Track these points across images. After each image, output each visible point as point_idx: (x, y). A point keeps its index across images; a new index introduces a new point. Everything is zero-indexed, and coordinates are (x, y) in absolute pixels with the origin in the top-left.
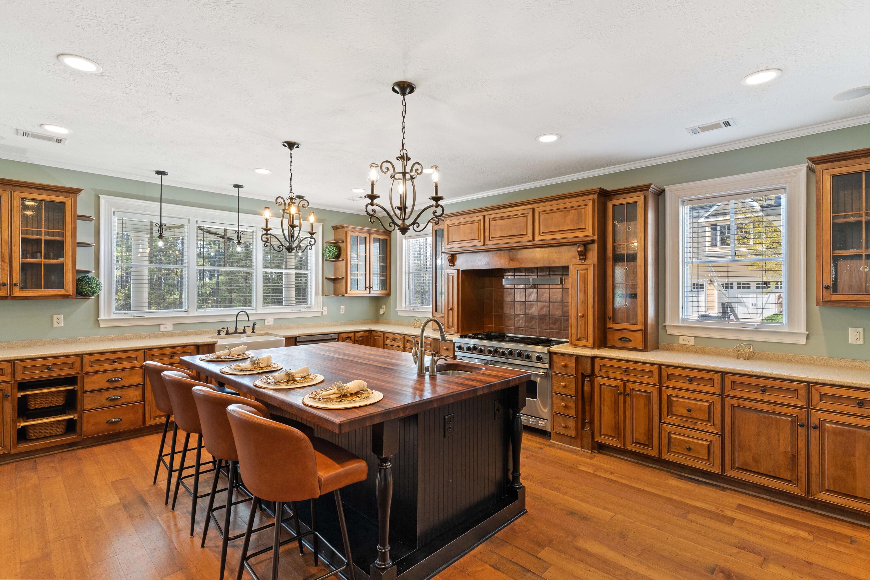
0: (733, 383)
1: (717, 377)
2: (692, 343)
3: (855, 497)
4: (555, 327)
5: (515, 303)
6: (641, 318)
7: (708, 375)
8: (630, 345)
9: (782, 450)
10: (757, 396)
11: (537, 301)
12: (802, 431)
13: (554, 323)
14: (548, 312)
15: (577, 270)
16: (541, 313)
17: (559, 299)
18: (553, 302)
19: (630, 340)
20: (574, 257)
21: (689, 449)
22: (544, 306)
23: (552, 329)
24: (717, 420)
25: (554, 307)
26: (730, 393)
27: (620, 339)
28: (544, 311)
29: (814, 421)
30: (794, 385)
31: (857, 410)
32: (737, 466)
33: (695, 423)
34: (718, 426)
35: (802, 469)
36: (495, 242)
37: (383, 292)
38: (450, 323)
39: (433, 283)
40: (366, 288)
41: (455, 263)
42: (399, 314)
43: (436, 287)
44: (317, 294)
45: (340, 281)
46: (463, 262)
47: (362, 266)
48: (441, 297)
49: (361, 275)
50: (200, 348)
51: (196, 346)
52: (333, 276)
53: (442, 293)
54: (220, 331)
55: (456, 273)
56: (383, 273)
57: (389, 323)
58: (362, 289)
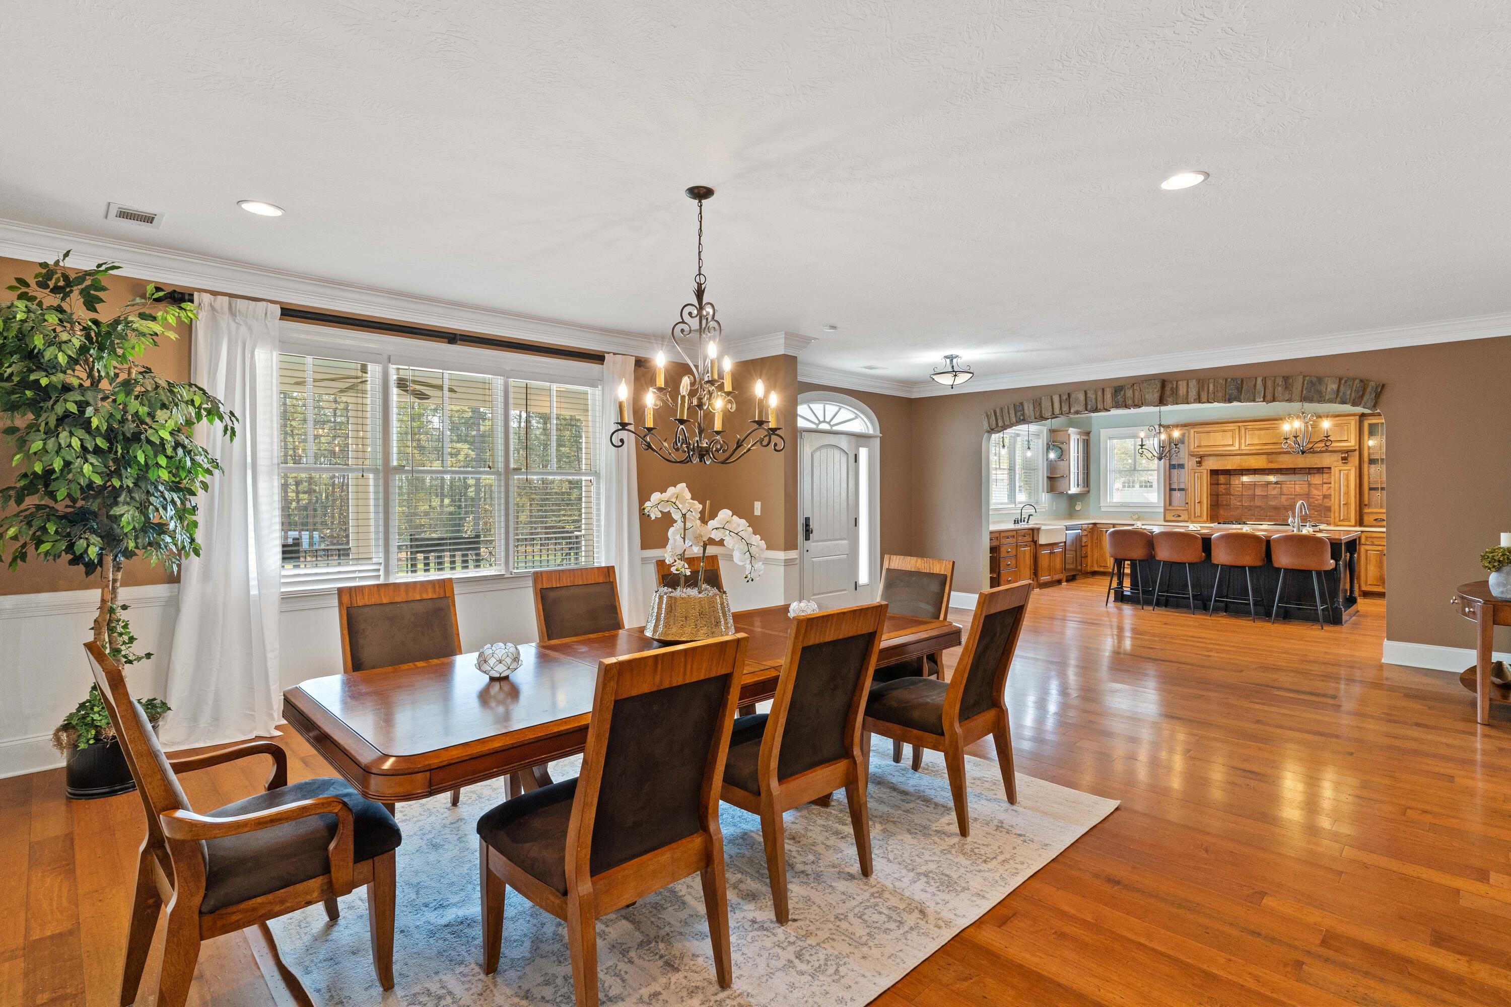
5: (1256, 497)
11: (1278, 494)
15: (1340, 471)
16: (1285, 504)
17: (1304, 493)
18: (1299, 495)
20: (1337, 461)
22: (1289, 499)
28: (1289, 502)
36: (1252, 448)
37: (1087, 489)
38: (1198, 514)
39: (1165, 480)
40: (1078, 485)
41: (1203, 464)
42: (1102, 510)
43: (1170, 484)
44: (1043, 492)
45: (1061, 479)
46: (1212, 464)
47: (1076, 465)
48: (1174, 492)
49: (1076, 474)
50: (1034, 531)
51: (1033, 530)
52: (1051, 474)
53: (1175, 490)
54: (1015, 521)
55: (1205, 472)
56: (1086, 471)
57: (1086, 519)
58: (1076, 486)
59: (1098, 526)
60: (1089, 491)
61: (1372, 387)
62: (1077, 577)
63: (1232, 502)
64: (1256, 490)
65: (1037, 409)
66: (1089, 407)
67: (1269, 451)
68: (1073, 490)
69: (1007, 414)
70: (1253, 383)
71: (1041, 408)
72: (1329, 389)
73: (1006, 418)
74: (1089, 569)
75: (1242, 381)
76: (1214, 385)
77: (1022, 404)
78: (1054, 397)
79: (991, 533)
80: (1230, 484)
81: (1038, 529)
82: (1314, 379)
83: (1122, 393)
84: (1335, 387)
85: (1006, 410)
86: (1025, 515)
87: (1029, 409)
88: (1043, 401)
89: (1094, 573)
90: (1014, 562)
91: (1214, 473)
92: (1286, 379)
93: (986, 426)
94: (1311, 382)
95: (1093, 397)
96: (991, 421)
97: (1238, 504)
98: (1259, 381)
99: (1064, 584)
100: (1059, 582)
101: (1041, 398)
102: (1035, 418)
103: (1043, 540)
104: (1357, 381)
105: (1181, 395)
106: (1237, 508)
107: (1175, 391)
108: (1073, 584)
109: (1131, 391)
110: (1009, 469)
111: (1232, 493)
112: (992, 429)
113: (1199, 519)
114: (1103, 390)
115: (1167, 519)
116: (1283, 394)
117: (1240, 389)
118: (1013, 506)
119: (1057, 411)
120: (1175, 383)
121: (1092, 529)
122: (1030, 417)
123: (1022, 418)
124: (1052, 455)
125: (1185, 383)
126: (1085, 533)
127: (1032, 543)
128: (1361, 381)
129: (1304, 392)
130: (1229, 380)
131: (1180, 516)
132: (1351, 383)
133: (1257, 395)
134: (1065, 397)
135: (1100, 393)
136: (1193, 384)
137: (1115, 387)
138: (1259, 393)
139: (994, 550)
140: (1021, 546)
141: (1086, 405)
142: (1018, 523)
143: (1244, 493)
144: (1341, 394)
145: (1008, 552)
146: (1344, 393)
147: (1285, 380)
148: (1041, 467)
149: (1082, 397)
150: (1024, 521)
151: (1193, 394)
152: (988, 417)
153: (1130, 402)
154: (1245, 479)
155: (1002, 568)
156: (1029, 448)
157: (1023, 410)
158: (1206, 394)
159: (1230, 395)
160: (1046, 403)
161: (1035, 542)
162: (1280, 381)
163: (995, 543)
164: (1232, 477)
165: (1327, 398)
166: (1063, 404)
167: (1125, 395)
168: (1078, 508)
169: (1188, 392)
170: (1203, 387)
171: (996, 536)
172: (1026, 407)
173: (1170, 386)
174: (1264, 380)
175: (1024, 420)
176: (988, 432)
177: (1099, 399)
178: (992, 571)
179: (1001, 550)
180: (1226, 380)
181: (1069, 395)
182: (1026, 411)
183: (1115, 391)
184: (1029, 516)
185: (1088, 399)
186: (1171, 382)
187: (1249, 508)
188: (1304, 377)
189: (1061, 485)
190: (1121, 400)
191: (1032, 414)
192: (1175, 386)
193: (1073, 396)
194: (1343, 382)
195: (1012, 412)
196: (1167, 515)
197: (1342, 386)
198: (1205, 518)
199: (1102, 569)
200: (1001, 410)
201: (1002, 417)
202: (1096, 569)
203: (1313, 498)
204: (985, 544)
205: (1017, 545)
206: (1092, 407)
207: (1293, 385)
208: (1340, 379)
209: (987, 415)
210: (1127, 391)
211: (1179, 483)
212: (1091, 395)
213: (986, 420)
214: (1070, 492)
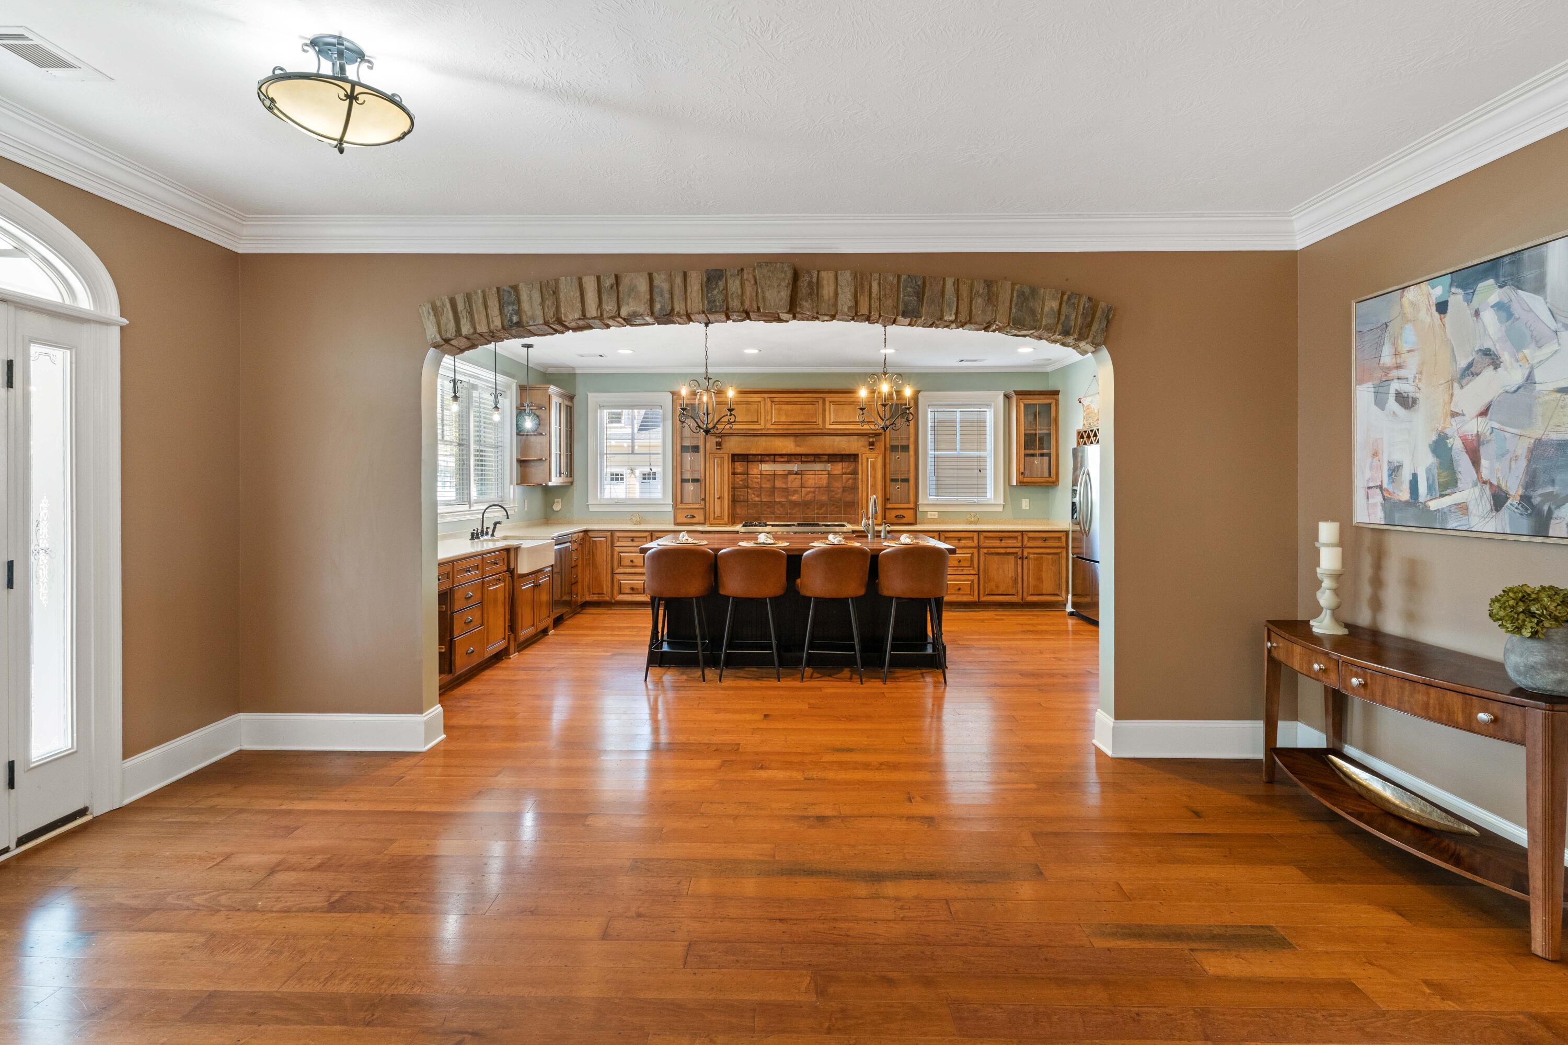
0: (985, 538)
1: (976, 535)
2: (936, 517)
3: (1043, 594)
4: (821, 512)
5: (776, 490)
6: (912, 498)
7: (970, 535)
8: (904, 520)
9: (1010, 576)
10: (998, 544)
11: (802, 487)
12: (1019, 562)
13: (820, 508)
14: (813, 498)
15: (868, 458)
16: (806, 499)
17: (824, 485)
18: (819, 488)
19: (904, 517)
20: (864, 447)
21: (959, 589)
22: (810, 492)
23: (817, 514)
24: (976, 566)
25: (819, 492)
26: (983, 545)
27: (896, 517)
28: (809, 497)
29: (1025, 554)
30: (1016, 534)
31: (1043, 544)
32: (987, 593)
33: (962, 570)
34: (976, 569)
35: (1019, 585)
36: (780, 427)
37: (569, 480)
38: (718, 513)
39: (674, 467)
40: (560, 473)
41: (723, 446)
42: (591, 509)
43: (682, 473)
44: (511, 483)
45: (537, 464)
46: (734, 445)
47: (558, 443)
48: (686, 484)
49: (558, 456)
50: (509, 553)
51: (507, 550)
52: (522, 457)
53: (687, 481)
54: (472, 534)
55: (726, 458)
56: (569, 453)
57: (570, 522)
58: (558, 475)
59: (590, 533)
60: (572, 483)
61: (1103, 311)
62: (565, 617)
63: (749, 497)
64: (776, 482)
65: (548, 303)
66: (658, 307)
67: (797, 431)
68: (555, 481)
69: (482, 309)
70: (940, 287)
71: (557, 300)
72: (1046, 309)
73: (480, 317)
74: (579, 600)
75: (924, 283)
76: (879, 284)
77: (515, 288)
78: (585, 279)
79: (441, 564)
80: (748, 474)
81: (517, 549)
82: (1027, 290)
83: (721, 284)
84: (1055, 305)
85: (480, 300)
86: (489, 524)
87: (531, 305)
88: (562, 287)
89: (586, 605)
90: (478, 614)
91: (735, 458)
92: (989, 284)
93: (431, 332)
94: (1023, 293)
95: (666, 286)
96: (443, 321)
97: (757, 499)
98: (950, 283)
99: (552, 632)
100: (545, 632)
101: (557, 281)
102: (546, 323)
103: (523, 568)
104: (1084, 299)
105: (826, 297)
106: (755, 505)
107: (815, 288)
108: (562, 630)
109: (738, 282)
110: (460, 445)
111: (750, 486)
112: (447, 341)
113: (718, 521)
114: (685, 275)
115: (678, 521)
116: (984, 312)
117: (920, 295)
118: (466, 507)
119: (592, 311)
120: (815, 275)
121: (583, 539)
122: (533, 318)
123: (515, 319)
124: (529, 424)
125: (831, 274)
126: (575, 546)
127: (508, 574)
128: (1090, 299)
129: (1014, 310)
130: (904, 277)
131: (694, 517)
132: (1076, 301)
133: (946, 308)
134: (608, 282)
135: (679, 280)
136: (846, 277)
137: (707, 271)
138: (949, 306)
139: (445, 597)
140: (489, 582)
141: (652, 301)
142: (478, 538)
143: (764, 486)
144: (1063, 318)
145: (467, 599)
146: (1068, 318)
147: (988, 286)
148: (508, 445)
149: (642, 286)
150: (487, 534)
151: (846, 300)
152: (437, 312)
153: (735, 304)
154: (766, 467)
155: (456, 633)
156: (496, 407)
157: (519, 301)
158: (867, 299)
159: (906, 305)
160: (568, 291)
161: (511, 571)
162: (980, 287)
163: (447, 585)
164: (749, 463)
165: (1044, 323)
166: (604, 298)
167: (726, 288)
168: (557, 507)
169: (836, 294)
170: (862, 285)
171: (449, 569)
172: (524, 297)
173: (807, 278)
174: (957, 283)
175: (519, 324)
176: (436, 346)
177: (678, 292)
178: (441, 641)
179: (456, 596)
180: (899, 277)
181: (617, 277)
182: (525, 306)
183: (708, 279)
184: (495, 524)
185: (656, 290)
186: (808, 272)
187: (771, 505)
188: (1013, 284)
189: (537, 474)
190: (720, 298)
191: (539, 313)
192: (815, 280)
193: (625, 282)
194: (1065, 297)
195: (493, 304)
196: (678, 516)
197: (1064, 305)
198: (726, 519)
199: (595, 598)
200: (468, 298)
201: (471, 313)
202: (588, 599)
203: (833, 491)
204: (431, 587)
205: (483, 583)
206: (662, 308)
207: (997, 297)
208: (1063, 294)
209: (434, 308)
210: (730, 281)
211: (693, 472)
212: (661, 281)
213: (432, 317)
214: (550, 484)
